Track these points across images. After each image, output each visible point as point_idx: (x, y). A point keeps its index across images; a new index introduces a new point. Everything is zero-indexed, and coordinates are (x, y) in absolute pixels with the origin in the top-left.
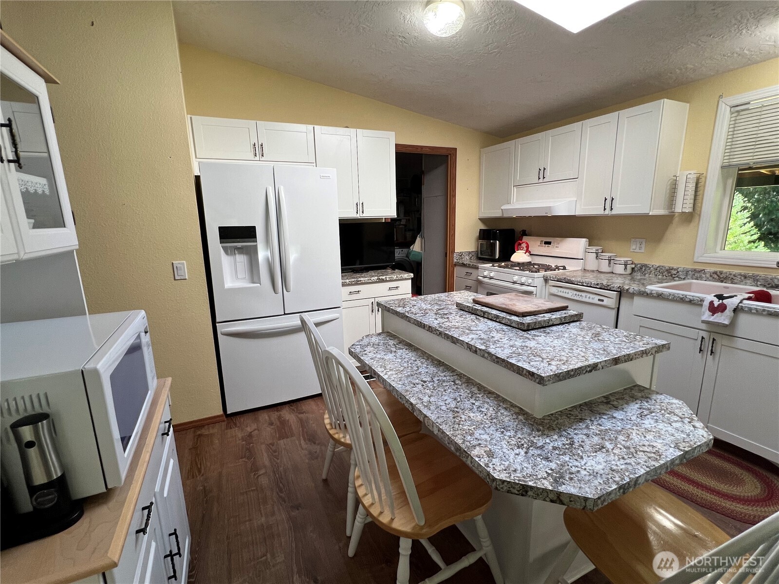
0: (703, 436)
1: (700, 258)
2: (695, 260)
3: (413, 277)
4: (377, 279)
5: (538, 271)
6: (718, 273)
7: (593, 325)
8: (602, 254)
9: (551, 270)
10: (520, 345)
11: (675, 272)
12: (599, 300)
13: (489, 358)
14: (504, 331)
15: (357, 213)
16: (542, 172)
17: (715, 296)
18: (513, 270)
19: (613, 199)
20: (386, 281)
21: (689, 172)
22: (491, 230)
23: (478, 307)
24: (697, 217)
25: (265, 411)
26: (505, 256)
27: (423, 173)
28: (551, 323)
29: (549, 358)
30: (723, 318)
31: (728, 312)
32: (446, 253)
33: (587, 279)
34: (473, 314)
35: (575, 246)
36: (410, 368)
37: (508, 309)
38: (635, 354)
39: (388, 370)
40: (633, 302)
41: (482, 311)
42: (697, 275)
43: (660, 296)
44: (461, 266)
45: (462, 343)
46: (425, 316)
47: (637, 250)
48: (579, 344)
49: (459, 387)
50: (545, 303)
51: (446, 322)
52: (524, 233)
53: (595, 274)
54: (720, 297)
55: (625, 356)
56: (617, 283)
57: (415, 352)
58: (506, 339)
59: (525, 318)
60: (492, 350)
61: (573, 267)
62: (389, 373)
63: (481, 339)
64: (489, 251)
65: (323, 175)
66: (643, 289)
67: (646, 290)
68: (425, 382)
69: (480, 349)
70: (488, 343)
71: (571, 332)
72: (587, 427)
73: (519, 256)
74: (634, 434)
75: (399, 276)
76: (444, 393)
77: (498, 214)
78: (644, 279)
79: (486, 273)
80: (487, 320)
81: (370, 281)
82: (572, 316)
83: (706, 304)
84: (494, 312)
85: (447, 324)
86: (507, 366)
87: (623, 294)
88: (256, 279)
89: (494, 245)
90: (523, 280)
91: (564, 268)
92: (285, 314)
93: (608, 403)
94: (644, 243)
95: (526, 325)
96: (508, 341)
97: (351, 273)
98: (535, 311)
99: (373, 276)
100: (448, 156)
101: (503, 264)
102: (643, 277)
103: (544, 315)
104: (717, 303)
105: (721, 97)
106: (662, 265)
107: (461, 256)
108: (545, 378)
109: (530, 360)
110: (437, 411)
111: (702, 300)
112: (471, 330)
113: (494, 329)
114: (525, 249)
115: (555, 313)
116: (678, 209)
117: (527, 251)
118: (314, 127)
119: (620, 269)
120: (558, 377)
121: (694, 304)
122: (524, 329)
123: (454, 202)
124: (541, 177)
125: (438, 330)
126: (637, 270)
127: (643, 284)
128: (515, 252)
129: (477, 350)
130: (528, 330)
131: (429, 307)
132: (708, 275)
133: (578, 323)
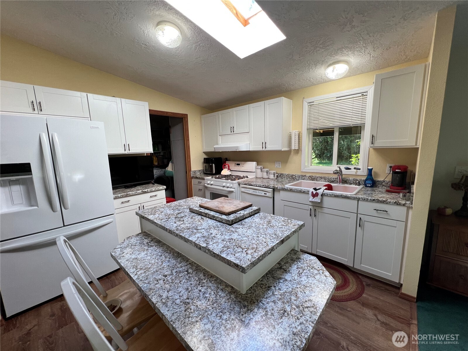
0: (331, 283)
1: (304, 170)
2: (302, 171)
3: (166, 188)
4: (142, 192)
5: (235, 180)
6: (311, 177)
7: (266, 215)
8: (263, 169)
9: (241, 179)
10: (228, 238)
11: (294, 177)
12: (265, 194)
13: (209, 253)
14: (218, 227)
15: (125, 150)
16: (232, 128)
17: (313, 189)
18: (223, 180)
19: (266, 143)
20: (148, 192)
21: (296, 131)
22: (210, 158)
23: (203, 210)
24: (300, 151)
25: (49, 304)
26: (219, 172)
27: (170, 127)
28: (244, 217)
29: (246, 247)
30: (317, 199)
31: (319, 196)
32: (186, 172)
33: (258, 183)
34: (199, 215)
35: (251, 166)
36: (156, 264)
37: (219, 211)
38: (291, 234)
39: (139, 270)
40: (280, 193)
41: (205, 213)
42: (303, 178)
43: (291, 190)
44: (195, 178)
45: (191, 242)
46: (167, 220)
47: (278, 167)
48: (261, 231)
49: (191, 275)
50: (240, 203)
51: (182, 224)
52: (227, 160)
53: (261, 179)
54: (315, 189)
55: (286, 237)
56: (272, 184)
57: (162, 248)
58: (219, 234)
59: (230, 216)
60: (211, 247)
61: (251, 176)
62: (139, 273)
63: (204, 237)
64: (210, 169)
65: (93, 126)
66: (283, 187)
67: (285, 187)
68: (166, 276)
69: (202, 247)
70: (208, 240)
71: (256, 222)
72: (273, 294)
73: (225, 172)
74: (299, 292)
75: (157, 189)
76: (180, 285)
77: (212, 150)
78: (283, 181)
79: (209, 182)
80: (208, 218)
81: (136, 193)
82: (255, 211)
83: (310, 193)
84: (212, 213)
85: (182, 226)
86: (221, 259)
87: (275, 190)
88: (33, 203)
89: (212, 167)
90: (228, 185)
91: (247, 177)
92: (64, 226)
93: (281, 268)
94: (280, 163)
95: (231, 221)
96: (221, 236)
97: (123, 189)
98: (235, 210)
99: (139, 189)
100: (183, 118)
101: (217, 176)
102: (282, 180)
103: (240, 212)
104: (314, 192)
105: (304, 98)
106: (289, 173)
107: (195, 173)
108: (246, 268)
109: (235, 252)
110: (173, 307)
111: (308, 191)
112: (198, 230)
113: (212, 226)
114: (228, 168)
115: (246, 209)
116: (293, 148)
117: (229, 169)
118: (87, 94)
119: (272, 176)
120: (253, 264)
121: (306, 193)
122: (230, 224)
123: (188, 143)
124: (232, 131)
125: (175, 233)
126: (279, 176)
127: (283, 184)
128: (223, 170)
129: (201, 247)
130: (232, 224)
131: (172, 212)
132: (307, 178)
133: (258, 214)
